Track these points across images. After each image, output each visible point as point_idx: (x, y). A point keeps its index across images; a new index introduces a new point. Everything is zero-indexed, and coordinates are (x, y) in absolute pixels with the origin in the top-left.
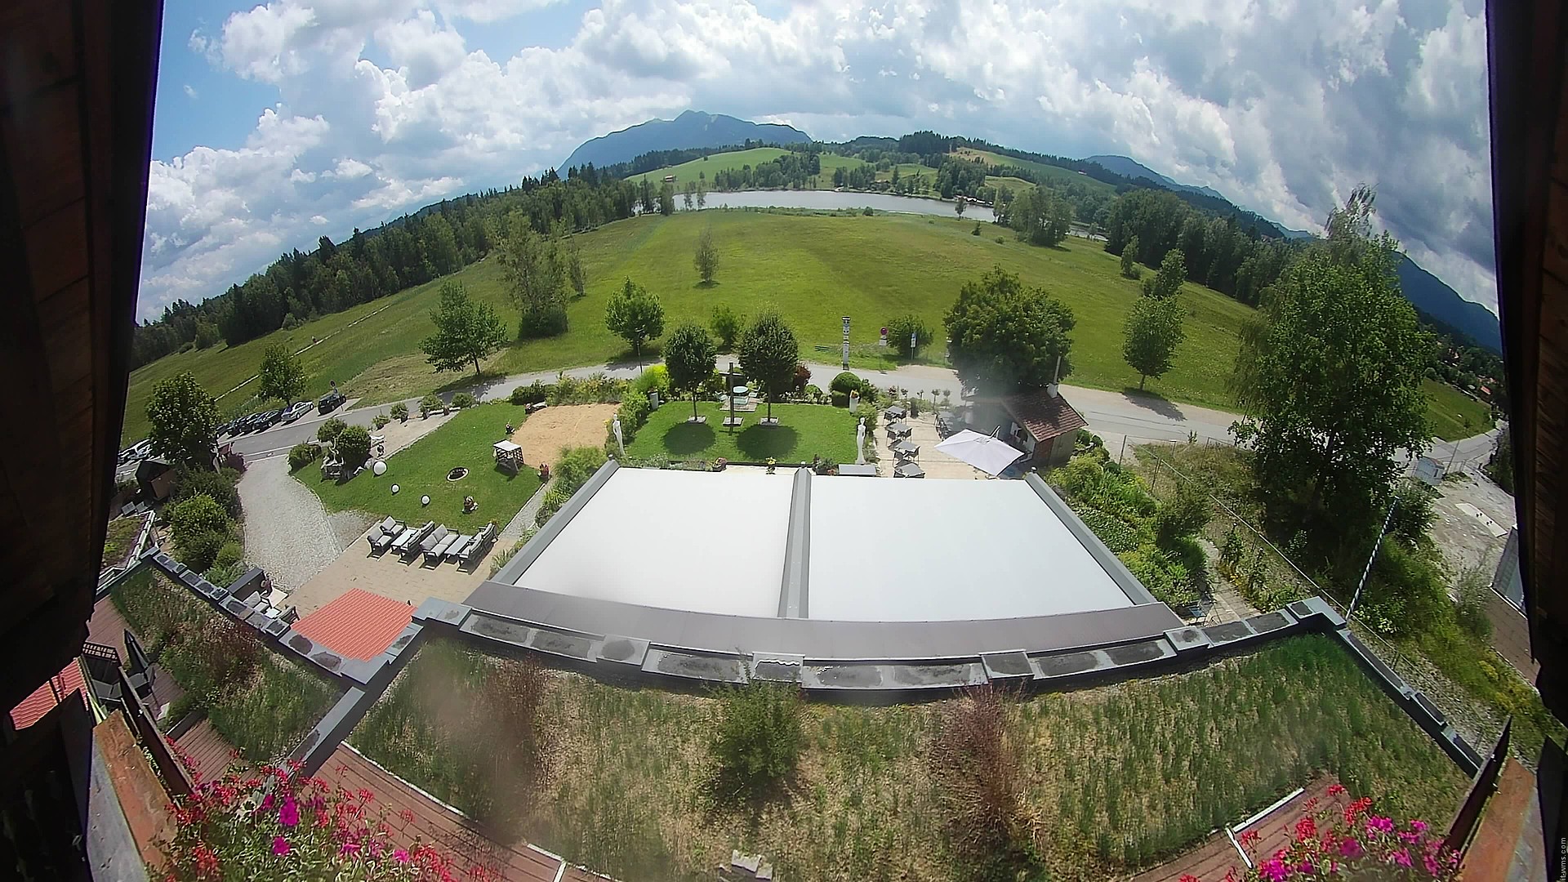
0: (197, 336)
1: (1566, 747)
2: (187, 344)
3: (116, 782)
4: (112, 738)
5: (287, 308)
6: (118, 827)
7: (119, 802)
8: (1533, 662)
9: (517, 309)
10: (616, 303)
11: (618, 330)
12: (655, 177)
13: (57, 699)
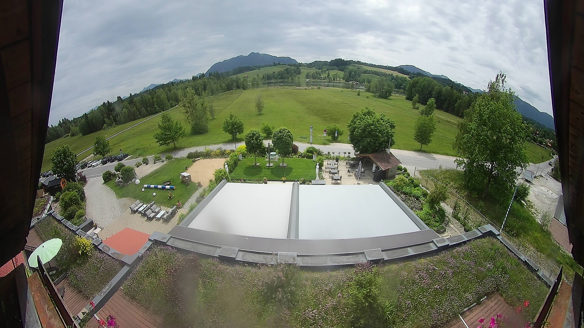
0: (70, 132)
1: (583, 276)
2: (67, 134)
3: (35, 300)
4: (34, 283)
5: (104, 122)
6: (35, 318)
7: (36, 308)
8: (570, 244)
9: (189, 123)
10: (227, 122)
11: (227, 131)
12: (241, 76)
13: (15, 267)
